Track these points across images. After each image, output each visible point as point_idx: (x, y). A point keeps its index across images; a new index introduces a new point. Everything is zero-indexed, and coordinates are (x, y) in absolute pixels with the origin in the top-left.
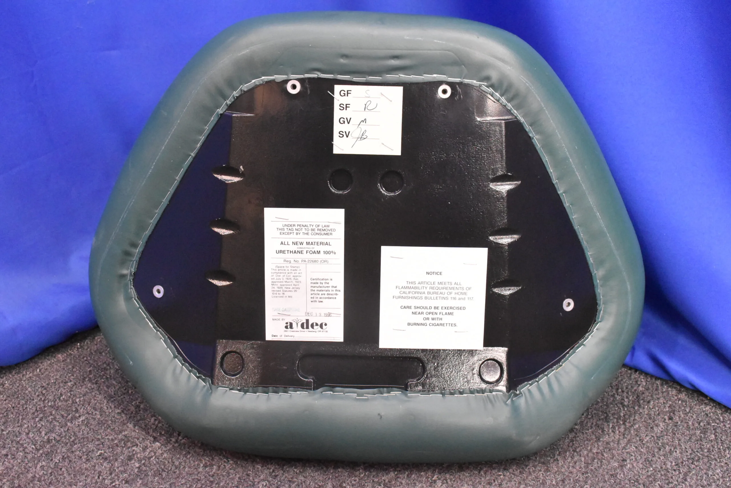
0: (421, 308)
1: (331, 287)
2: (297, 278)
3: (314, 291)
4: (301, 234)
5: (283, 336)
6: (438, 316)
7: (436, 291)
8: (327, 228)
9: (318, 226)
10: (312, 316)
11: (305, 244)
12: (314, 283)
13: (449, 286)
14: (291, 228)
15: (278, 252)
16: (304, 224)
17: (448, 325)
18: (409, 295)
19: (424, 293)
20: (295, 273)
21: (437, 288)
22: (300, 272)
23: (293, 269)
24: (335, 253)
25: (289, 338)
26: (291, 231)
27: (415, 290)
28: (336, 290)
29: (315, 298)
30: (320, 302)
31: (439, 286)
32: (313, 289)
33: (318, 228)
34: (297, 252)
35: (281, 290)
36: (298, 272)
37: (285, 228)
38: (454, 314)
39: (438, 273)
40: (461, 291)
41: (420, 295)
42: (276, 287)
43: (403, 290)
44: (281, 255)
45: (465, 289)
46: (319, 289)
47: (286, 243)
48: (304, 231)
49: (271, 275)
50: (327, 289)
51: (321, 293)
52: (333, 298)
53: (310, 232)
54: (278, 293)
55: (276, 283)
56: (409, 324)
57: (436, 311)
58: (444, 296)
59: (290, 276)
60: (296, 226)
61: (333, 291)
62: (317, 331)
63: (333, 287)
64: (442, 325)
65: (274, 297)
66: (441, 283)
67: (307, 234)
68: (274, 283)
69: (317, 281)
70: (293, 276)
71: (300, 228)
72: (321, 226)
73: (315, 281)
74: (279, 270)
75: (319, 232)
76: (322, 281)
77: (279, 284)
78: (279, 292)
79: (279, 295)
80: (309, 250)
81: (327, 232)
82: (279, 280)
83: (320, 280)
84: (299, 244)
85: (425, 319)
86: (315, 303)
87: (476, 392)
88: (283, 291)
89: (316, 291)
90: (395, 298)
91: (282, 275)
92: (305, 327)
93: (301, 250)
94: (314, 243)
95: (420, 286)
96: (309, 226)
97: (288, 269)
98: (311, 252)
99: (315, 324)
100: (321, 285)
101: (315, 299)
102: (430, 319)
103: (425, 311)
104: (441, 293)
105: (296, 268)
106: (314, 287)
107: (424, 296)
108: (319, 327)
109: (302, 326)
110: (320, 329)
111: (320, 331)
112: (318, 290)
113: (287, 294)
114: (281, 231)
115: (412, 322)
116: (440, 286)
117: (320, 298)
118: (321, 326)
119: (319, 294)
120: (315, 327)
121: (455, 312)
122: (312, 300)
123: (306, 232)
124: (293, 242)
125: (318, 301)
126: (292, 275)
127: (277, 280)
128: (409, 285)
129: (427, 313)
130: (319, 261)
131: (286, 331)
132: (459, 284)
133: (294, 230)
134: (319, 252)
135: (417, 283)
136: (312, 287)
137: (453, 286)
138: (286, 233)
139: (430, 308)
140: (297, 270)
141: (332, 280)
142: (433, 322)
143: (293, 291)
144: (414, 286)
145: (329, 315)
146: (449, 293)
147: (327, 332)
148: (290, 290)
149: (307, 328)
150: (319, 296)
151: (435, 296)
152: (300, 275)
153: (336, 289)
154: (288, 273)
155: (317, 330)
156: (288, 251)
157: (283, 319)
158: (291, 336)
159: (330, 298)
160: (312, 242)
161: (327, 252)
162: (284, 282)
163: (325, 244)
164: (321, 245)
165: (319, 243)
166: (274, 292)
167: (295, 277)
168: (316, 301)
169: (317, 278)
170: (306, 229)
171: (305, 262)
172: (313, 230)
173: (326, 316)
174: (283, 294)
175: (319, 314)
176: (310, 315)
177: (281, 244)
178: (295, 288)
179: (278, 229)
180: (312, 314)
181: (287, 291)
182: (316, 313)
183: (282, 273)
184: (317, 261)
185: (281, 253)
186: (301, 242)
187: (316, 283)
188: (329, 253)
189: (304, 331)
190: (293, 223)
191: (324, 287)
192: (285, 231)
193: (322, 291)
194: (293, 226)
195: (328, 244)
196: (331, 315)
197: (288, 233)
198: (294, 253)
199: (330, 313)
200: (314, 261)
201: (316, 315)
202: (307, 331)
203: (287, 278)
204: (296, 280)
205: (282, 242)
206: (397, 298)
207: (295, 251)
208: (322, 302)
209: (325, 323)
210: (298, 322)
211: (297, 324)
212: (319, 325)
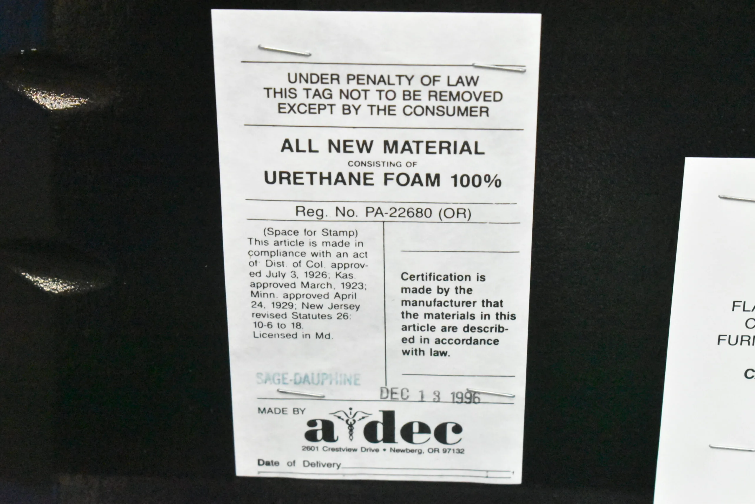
1: (479, 304)
2: (348, 271)
3: (415, 316)
4: (365, 110)
5: (299, 463)
8: (466, 88)
9: (434, 80)
10: (405, 400)
11: (378, 147)
12: (415, 291)
14: (321, 87)
15: (271, 179)
16: (376, 72)
20: (339, 255)
22: (359, 250)
24: (498, 184)
25: (321, 470)
26: (323, 101)
28: (500, 316)
29: (417, 340)
30: (437, 353)
32: (412, 310)
33: (431, 87)
34: (347, 178)
35: (289, 312)
36: (351, 250)
37: (300, 87)
42: (267, 302)
44: (285, 188)
46: (435, 310)
47: (304, 146)
48: (373, 98)
49: (248, 259)
50: (463, 310)
51: (439, 323)
52: (487, 342)
53: (399, 103)
54: (275, 321)
55: (268, 290)
59: (321, 265)
60: (343, 79)
61: (486, 316)
62: (425, 450)
63: (486, 303)
65: (262, 336)
67: (389, 110)
68: (260, 290)
69: (427, 284)
70: (334, 266)
71: (360, 88)
72: (443, 80)
73: (418, 284)
74: (277, 243)
75: (433, 103)
76: (443, 284)
77: (279, 293)
78: (281, 321)
79: (280, 331)
80: (397, 171)
81: (469, 104)
82: (279, 280)
83: (437, 278)
84: (355, 149)
86: (420, 358)
88: (296, 315)
89: (421, 316)
90: (724, 343)
91: (289, 260)
92: (380, 435)
93: (363, 170)
94: (414, 146)
96: (394, 80)
97: (313, 238)
98: (403, 180)
99: (416, 428)
100: (442, 298)
101: (417, 345)
105: (346, 239)
106: (415, 304)
108: (432, 435)
109: (370, 432)
110: (434, 443)
111: (435, 450)
112: (427, 315)
113: (310, 326)
114: (283, 100)
117: (438, 341)
118: (441, 433)
119: (433, 329)
120: (417, 438)
122: (408, 346)
123: (384, 103)
124: (331, 142)
125: (427, 352)
126: (328, 262)
127: (272, 280)
130: (435, 213)
131: (309, 449)
133: (336, 94)
134: (434, 180)
136: (405, 302)
138: (303, 109)
140: (347, 244)
141: (483, 278)
143: (335, 317)
145: (471, 398)
147: (461, 452)
148: (321, 312)
149: (389, 438)
150: (432, 336)
152: (359, 260)
153: (499, 310)
154: (314, 254)
155: (424, 448)
156: (312, 174)
157: (296, 411)
158: (329, 465)
159: (476, 342)
160: (407, 143)
161: (465, 179)
162: (298, 285)
163: (459, 149)
164: (445, 151)
165: (437, 145)
166: (261, 319)
167: (342, 270)
168: (422, 353)
169: (426, 271)
170: (383, 94)
171: (379, 216)
172: (412, 95)
173: (460, 400)
174: (295, 325)
175: (434, 393)
176: (398, 396)
177: (284, 148)
178: (343, 307)
179: (271, 92)
180: (405, 397)
181: (311, 316)
182: (422, 392)
183: (291, 254)
184: (428, 212)
185: (285, 181)
186: (365, 142)
187: (421, 291)
188: (477, 182)
189: (377, 450)
190: (329, 70)
191: (452, 306)
192: (297, 101)
193: (446, 316)
194: (329, 81)
195: (473, 149)
196: (476, 397)
197: (310, 109)
198: (337, 181)
199: (475, 393)
200: (415, 212)
201: (422, 397)
202: (388, 450)
203: (308, 270)
204: (345, 281)
205: (287, 141)
206: (733, 341)
207: (340, 174)
208: (445, 355)
209: (454, 425)
210: (355, 421)
211: (350, 428)
212: (433, 429)
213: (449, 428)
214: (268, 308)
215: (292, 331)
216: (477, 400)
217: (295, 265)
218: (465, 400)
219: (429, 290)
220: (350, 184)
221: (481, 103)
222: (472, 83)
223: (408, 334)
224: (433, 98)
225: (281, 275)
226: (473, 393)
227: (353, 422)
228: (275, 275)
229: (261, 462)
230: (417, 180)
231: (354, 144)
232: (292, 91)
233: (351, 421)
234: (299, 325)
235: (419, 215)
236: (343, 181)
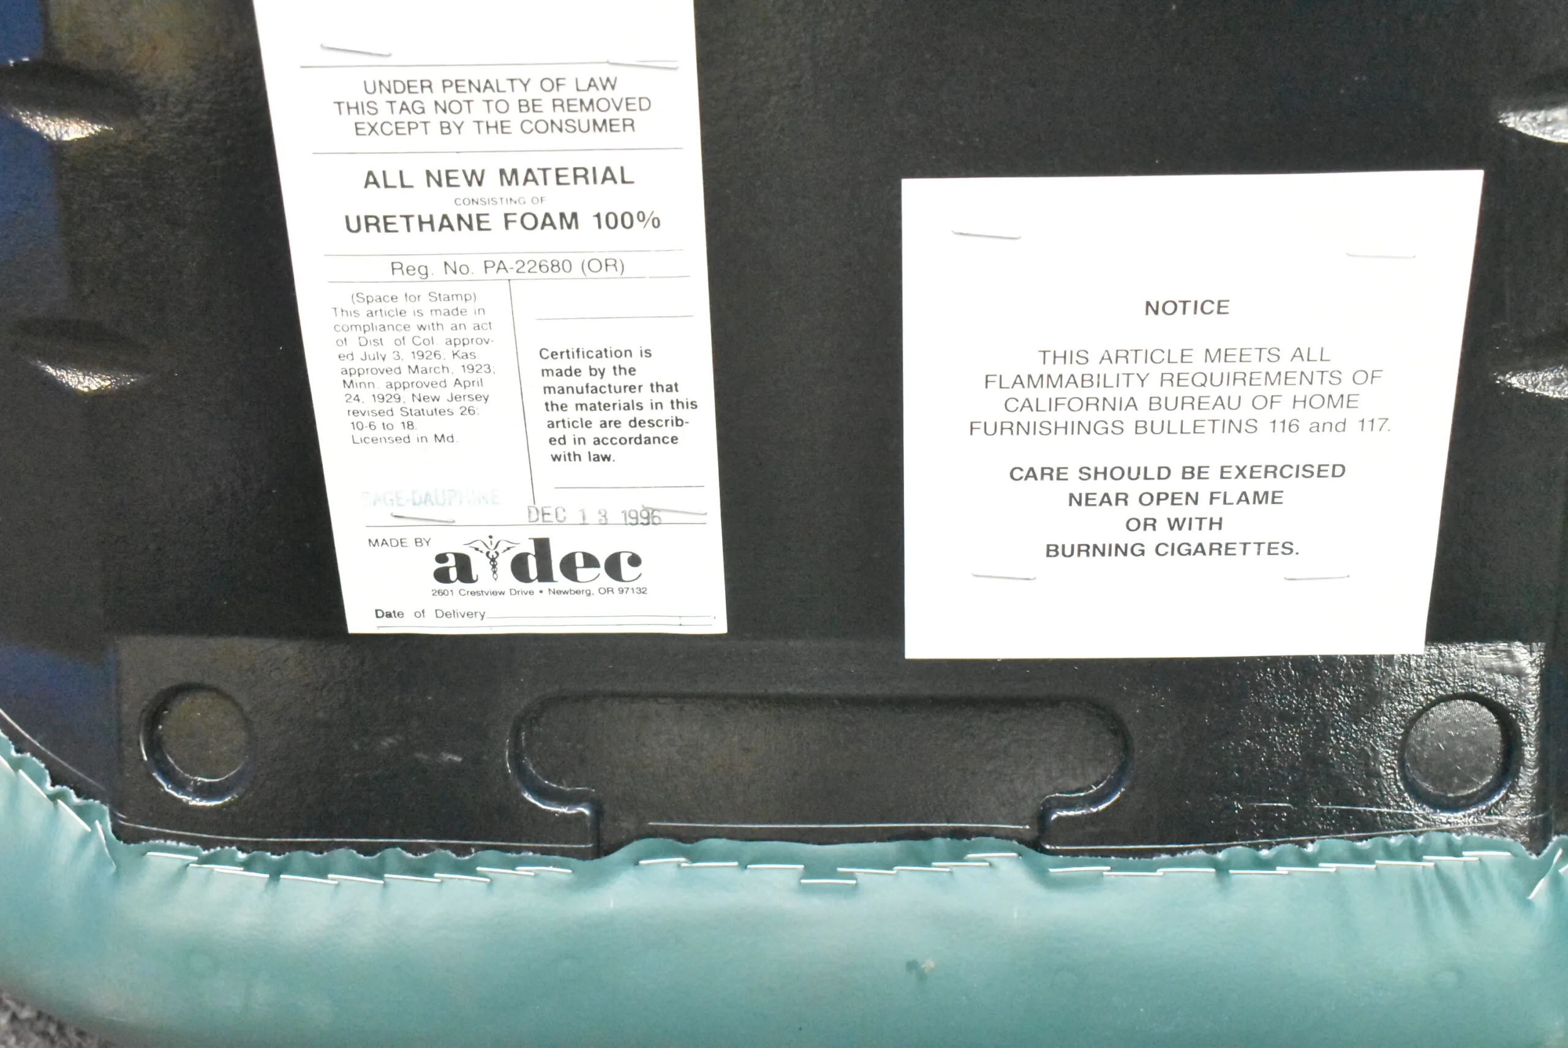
0: (1117, 473)
1: (646, 388)
2: (468, 349)
3: (563, 407)
4: (469, 128)
5: (430, 613)
6: (1204, 509)
7: (1196, 392)
8: (601, 93)
9: (557, 84)
10: (561, 523)
11: (492, 177)
12: (560, 373)
13: (1265, 366)
14: (409, 99)
15: (354, 225)
16: (480, 76)
17: (1252, 549)
18: (1052, 416)
19: (1133, 403)
20: (455, 327)
21: (1199, 379)
22: (481, 319)
23: (443, 305)
24: (656, 223)
25: (459, 621)
26: (413, 117)
27: (1084, 394)
28: (676, 404)
29: (570, 440)
30: (597, 458)
31: (1208, 368)
32: (559, 399)
33: (555, 94)
34: (454, 222)
35: (396, 407)
36: (470, 320)
37: (381, 99)
38: (1285, 498)
39: (1208, 307)
40: (1326, 390)
41: (1109, 415)
42: (365, 394)
43: (1021, 393)
44: (373, 238)
45: (1347, 378)
46: (589, 398)
47: (393, 180)
48: (479, 110)
49: (334, 336)
50: (626, 397)
51: (597, 417)
52: (662, 440)
53: (515, 117)
54: (378, 421)
55: (366, 378)
56: (1052, 550)
57: (1193, 486)
58: (1236, 416)
59: (432, 341)
60: (437, 86)
61: (657, 405)
62: (594, 591)
63: (656, 387)
64: (1225, 549)
65: (364, 440)
66: (1223, 355)
67: (501, 127)
68: (355, 378)
69: (575, 363)
70: (450, 342)
71: (461, 97)
72: (570, 84)
73: (563, 364)
74: (371, 314)
75: (560, 115)
76: (597, 363)
77: (381, 381)
78: (387, 419)
79: (387, 433)
80: (520, 210)
81: (607, 116)
82: (379, 364)
83: (588, 355)
84: (462, 181)
85: (1133, 525)
86: (575, 464)
87: (1381, 853)
88: (405, 412)
89: (571, 407)
90: (979, 433)
91: (389, 337)
92: (533, 572)
93: (475, 210)
94: (539, 175)
95: (1111, 370)
96: (505, 85)
97: (417, 306)
98: (529, 221)
99: (579, 561)
100: (596, 381)
101: (570, 447)
102: (1163, 525)
103: (1134, 488)
104: (1220, 402)
105: (460, 304)
106: (562, 391)
107: (1129, 417)
108: (602, 570)
109: (519, 567)
110: (606, 581)
111: (608, 590)
112: (580, 406)
113: (426, 426)
114: (360, 118)
115: (1068, 540)
116: (1218, 368)
117: (597, 441)
118: (613, 567)
119: (588, 424)
120: (582, 573)
121: (1291, 488)
122: (558, 449)
123: (494, 118)
124: (429, 173)
125: (585, 457)
126: (439, 338)
127: (368, 364)
128: (1055, 370)
129: (1146, 499)
130: (577, 267)
131: (441, 593)
132: (1315, 355)
133: (430, 107)
134: (571, 221)
135: (1094, 356)
136: (548, 389)
137: (1284, 366)
138: (387, 129)
139: (1164, 473)
140: (463, 312)
141: (648, 353)
142: (1177, 537)
143: (457, 412)
144: (1078, 371)
145: (649, 518)
146: (1260, 402)
147: (642, 591)
148: (439, 405)
149: (545, 575)
150: (589, 434)
151: (1189, 415)
152: (480, 334)
153: (674, 395)
154: (421, 327)
155: (593, 587)
156: (407, 217)
157: (419, 542)
158: (470, 615)
159: (648, 441)
160: (529, 171)
161: (612, 218)
162: (405, 370)
163: (600, 178)
164: (581, 181)
165: (570, 173)
166: (360, 418)
167: (460, 347)
168: (577, 457)
169: (572, 347)
170: (492, 105)
171: (502, 271)
172: (530, 105)
173: (634, 521)
174: (406, 425)
175: (600, 513)
176: (552, 518)
177: (367, 183)
178: (466, 397)
179: (344, 107)
180: (561, 518)
181: (425, 412)
182: (583, 511)
183: (391, 327)
184: (567, 265)
185: (373, 228)
186: (473, 172)
187: (568, 373)
188: (627, 223)
189: (531, 593)
190: (418, 75)
191: (610, 392)
192: (379, 119)
193: (605, 407)
194: (419, 89)
195: (618, 178)
196: (655, 516)
197: (397, 128)
198: (442, 226)
199: (654, 510)
200: (550, 266)
201: (584, 518)
202: (546, 591)
203: (416, 350)
204: (466, 362)
205: (370, 173)
206: (990, 430)
207: (445, 217)
208: (609, 459)
209: (630, 555)
210: (497, 553)
211: (492, 563)
212: (602, 563)
213: (624, 559)
214: (368, 403)
215: (403, 433)
216: (656, 520)
217: (398, 342)
218: (641, 520)
219: (577, 372)
220: (460, 229)
221: (623, 113)
222: (609, 87)
223: (557, 433)
224: (559, 109)
225: (380, 358)
226: (650, 512)
227: (495, 555)
228: (372, 358)
229: (380, 614)
230: (547, 221)
231: (460, 175)
232: (371, 105)
233: (492, 554)
234: (410, 425)
235: (556, 269)
236: (450, 226)
